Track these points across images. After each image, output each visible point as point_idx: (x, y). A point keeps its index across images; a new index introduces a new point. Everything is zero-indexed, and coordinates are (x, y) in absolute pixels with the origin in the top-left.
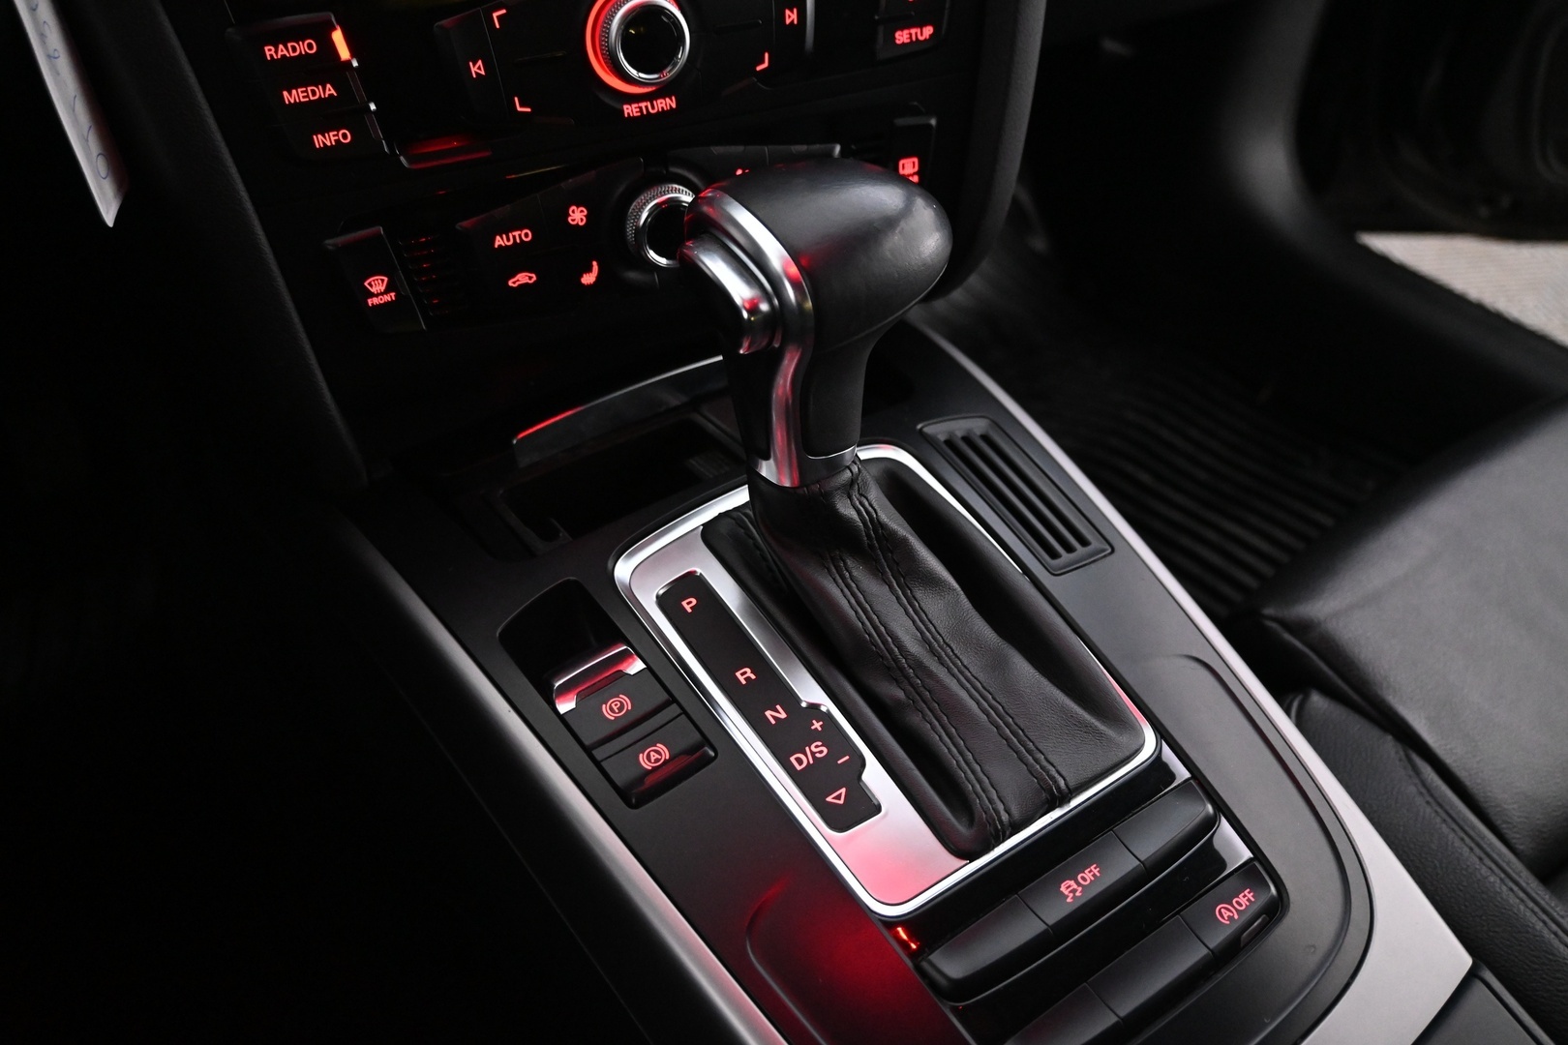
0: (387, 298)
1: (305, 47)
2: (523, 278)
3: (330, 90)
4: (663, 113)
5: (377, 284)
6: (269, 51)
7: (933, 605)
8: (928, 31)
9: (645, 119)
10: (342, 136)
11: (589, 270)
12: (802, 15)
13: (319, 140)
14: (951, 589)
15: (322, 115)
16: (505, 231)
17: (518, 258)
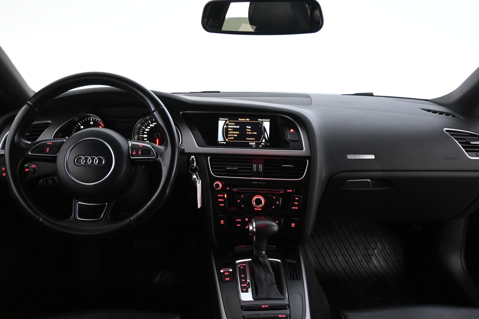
0: (223, 223)
1: (222, 196)
2: (239, 225)
3: (223, 200)
4: (259, 210)
5: (222, 221)
6: (218, 195)
7: (269, 276)
8: (297, 208)
9: (257, 210)
10: (223, 205)
11: (247, 226)
12: (279, 203)
13: (220, 205)
14: (272, 275)
15: (222, 202)
16: (238, 219)
17: (239, 223)
